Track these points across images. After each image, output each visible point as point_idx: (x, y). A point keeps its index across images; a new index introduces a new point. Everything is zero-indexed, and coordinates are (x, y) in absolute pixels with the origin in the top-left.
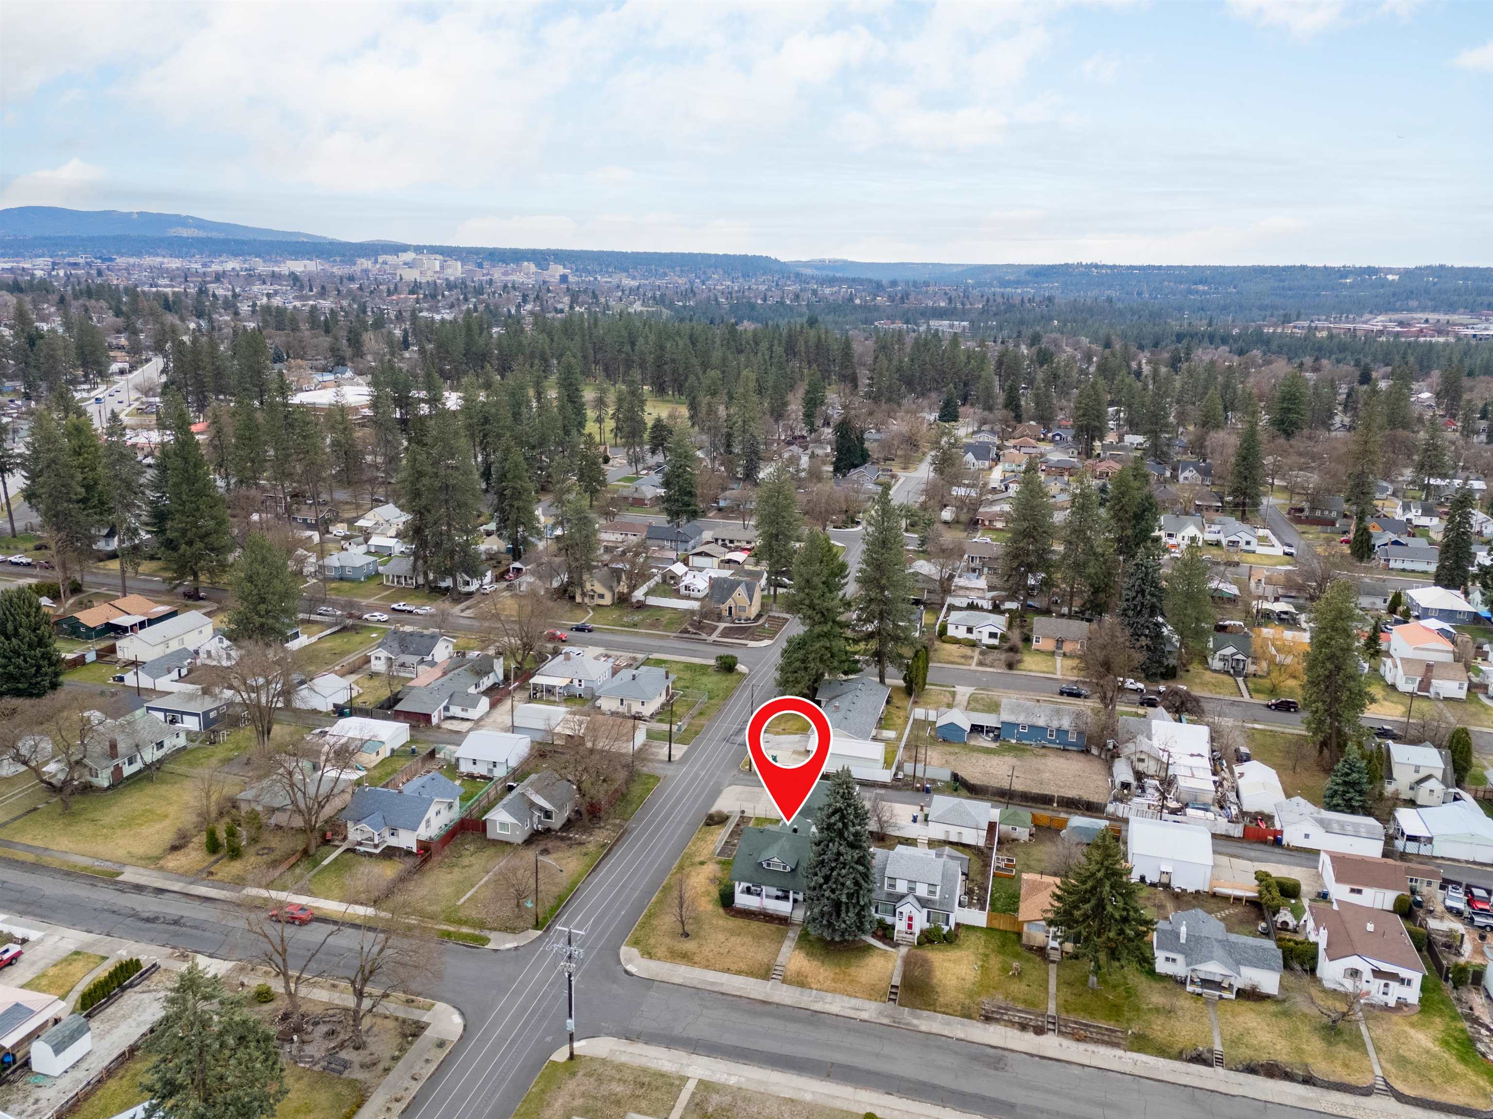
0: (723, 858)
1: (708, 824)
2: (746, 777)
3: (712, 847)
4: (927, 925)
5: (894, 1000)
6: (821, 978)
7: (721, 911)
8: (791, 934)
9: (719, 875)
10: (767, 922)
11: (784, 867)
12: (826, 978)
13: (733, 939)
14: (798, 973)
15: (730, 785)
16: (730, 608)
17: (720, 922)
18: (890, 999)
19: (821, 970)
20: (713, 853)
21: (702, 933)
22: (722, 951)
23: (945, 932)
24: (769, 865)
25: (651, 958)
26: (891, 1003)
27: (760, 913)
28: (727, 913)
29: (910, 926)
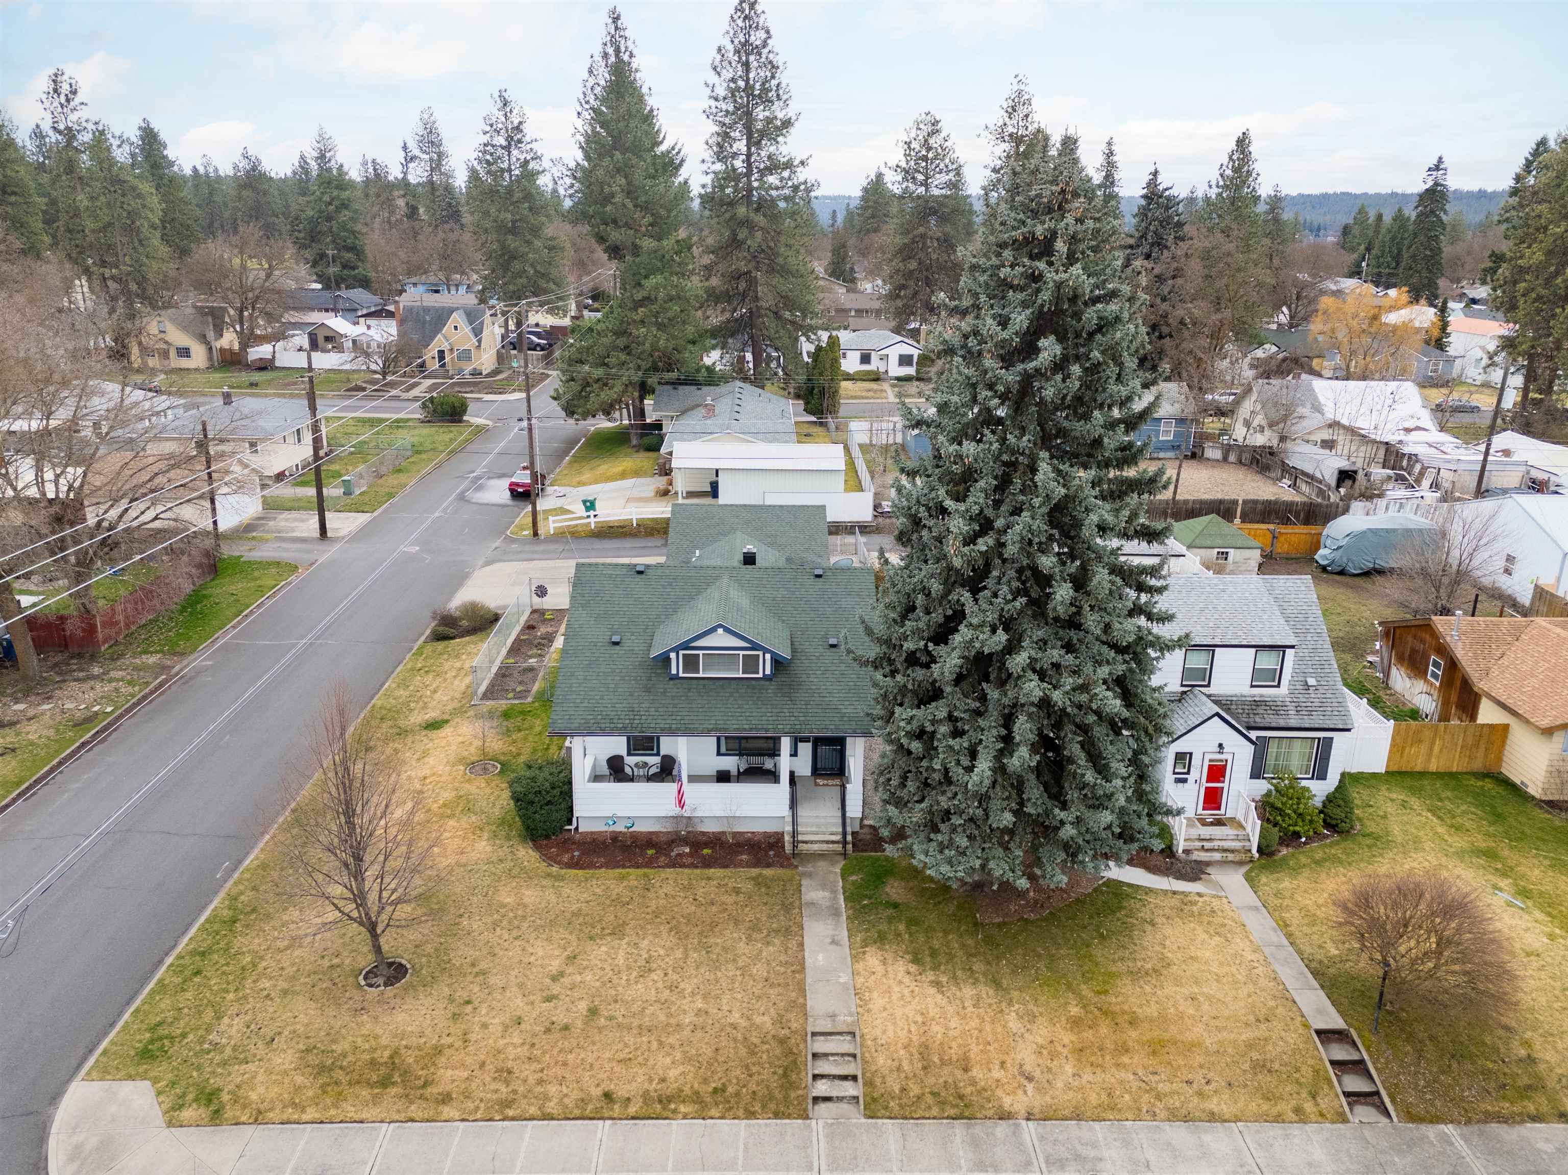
0: (502, 704)
1: (439, 637)
2: (528, 548)
3: (461, 684)
4: (1262, 787)
5: (1370, 1098)
6: (1026, 1055)
7: (527, 854)
8: (813, 893)
9: (496, 745)
10: (707, 863)
11: (751, 664)
12: (1049, 1050)
13: (598, 952)
14: (924, 1050)
15: (488, 563)
16: (441, 354)
17: (531, 896)
18: (1353, 1097)
19: (1014, 1024)
20: (469, 693)
21: (462, 953)
22: (561, 1018)
23: (1318, 802)
24: (691, 663)
25: (216, 1118)
26: (1364, 1113)
27: (675, 839)
28: (551, 859)
29: (1213, 799)
